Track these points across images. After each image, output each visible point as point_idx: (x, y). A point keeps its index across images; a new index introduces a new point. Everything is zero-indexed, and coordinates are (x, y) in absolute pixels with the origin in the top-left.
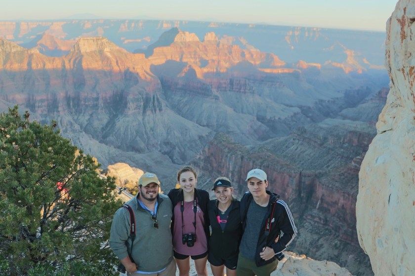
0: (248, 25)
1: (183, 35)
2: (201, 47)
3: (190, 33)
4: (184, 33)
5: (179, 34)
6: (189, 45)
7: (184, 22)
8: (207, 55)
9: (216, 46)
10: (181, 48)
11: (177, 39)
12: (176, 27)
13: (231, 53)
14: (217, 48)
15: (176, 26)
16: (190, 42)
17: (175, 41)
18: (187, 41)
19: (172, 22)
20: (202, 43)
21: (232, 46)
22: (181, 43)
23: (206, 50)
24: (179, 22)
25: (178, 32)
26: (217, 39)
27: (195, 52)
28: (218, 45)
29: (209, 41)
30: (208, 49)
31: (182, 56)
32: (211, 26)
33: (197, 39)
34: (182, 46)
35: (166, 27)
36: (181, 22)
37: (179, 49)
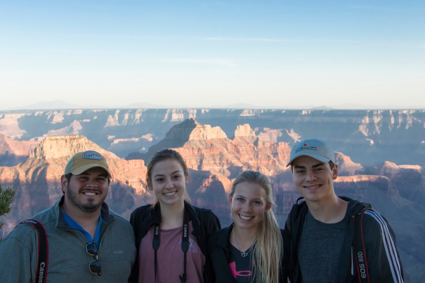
0: (301, 111)
1: (202, 129)
2: (229, 146)
3: (212, 127)
4: (204, 127)
5: (196, 128)
6: (212, 145)
7: (203, 111)
8: (239, 159)
9: (252, 145)
10: (199, 150)
11: (194, 136)
12: (192, 119)
13: (276, 154)
14: (254, 148)
15: (191, 116)
16: (213, 139)
17: (190, 139)
18: (209, 138)
19: (185, 112)
20: (231, 140)
21: (277, 144)
22: (200, 141)
23: (238, 152)
24: (195, 111)
25: (195, 126)
26: (254, 134)
27: (221, 155)
28: (256, 143)
29: (241, 138)
30: (241, 150)
31: (201, 162)
32: (245, 115)
33: (223, 135)
34: (201, 147)
35: (177, 117)
36: (199, 111)
37: (196, 152)
